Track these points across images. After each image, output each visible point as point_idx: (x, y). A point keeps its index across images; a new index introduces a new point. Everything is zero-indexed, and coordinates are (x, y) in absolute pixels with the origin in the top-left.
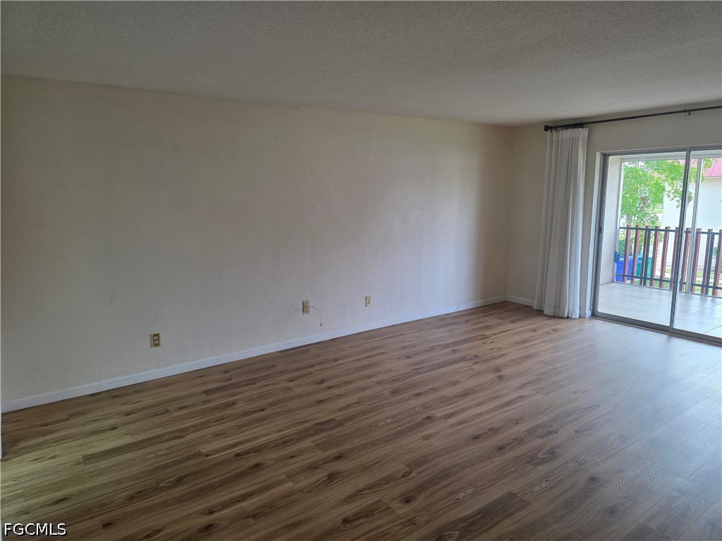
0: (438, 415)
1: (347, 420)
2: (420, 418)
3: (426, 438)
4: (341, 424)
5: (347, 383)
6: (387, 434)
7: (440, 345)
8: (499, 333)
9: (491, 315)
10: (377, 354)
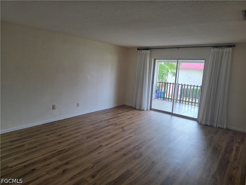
0: (103, 145)
1: (71, 149)
2: (97, 146)
3: (99, 153)
4: (68, 150)
5: (70, 135)
6: (86, 153)
7: (103, 120)
8: (123, 115)
9: (120, 109)
10: (81, 124)
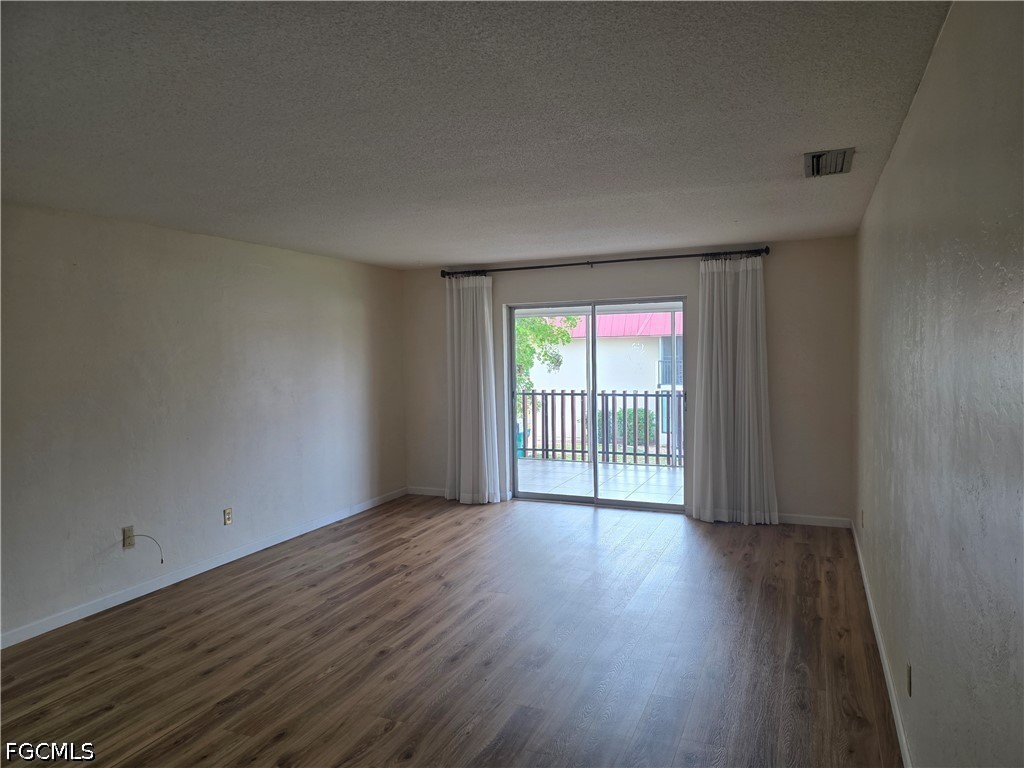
0: (393, 646)
1: (267, 684)
2: (371, 654)
3: (391, 677)
4: (258, 693)
5: (236, 638)
6: (336, 687)
7: (350, 562)
8: (419, 533)
9: (398, 513)
10: (264, 591)
